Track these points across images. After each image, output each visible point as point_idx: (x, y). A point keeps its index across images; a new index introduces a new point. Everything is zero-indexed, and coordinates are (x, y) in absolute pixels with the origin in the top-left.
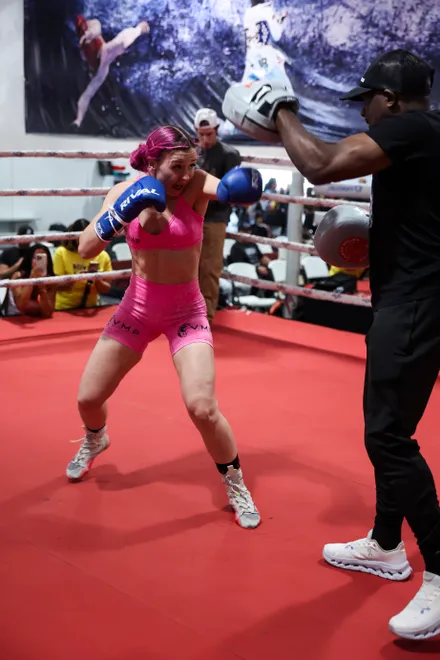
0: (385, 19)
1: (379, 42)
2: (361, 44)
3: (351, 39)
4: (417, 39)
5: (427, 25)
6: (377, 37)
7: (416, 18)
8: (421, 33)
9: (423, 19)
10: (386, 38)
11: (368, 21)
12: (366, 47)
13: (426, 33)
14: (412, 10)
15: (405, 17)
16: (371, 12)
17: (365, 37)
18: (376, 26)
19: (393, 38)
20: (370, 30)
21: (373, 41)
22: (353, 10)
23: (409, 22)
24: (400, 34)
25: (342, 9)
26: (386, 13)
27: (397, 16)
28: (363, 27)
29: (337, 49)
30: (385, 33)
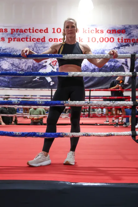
0: (17, 64)
1: (16, 69)
2: (11, 69)
3: (8, 67)
4: (25, 69)
5: (27, 66)
6: (15, 68)
7: (24, 64)
8: (25, 67)
9: (26, 65)
10: (17, 68)
11: (13, 65)
12: (12, 69)
13: (27, 68)
14: (23, 63)
15: (21, 64)
16: (14, 63)
17: (12, 67)
18: (15, 65)
19: (19, 68)
20: (13, 66)
21: (14, 68)
22: (9, 62)
23: (22, 65)
24: (21, 67)
25: (6, 62)
26: (17, 63)
27: (19, 64)
28: (12, 65)
29: (5, 69)
30: (17, 67)
